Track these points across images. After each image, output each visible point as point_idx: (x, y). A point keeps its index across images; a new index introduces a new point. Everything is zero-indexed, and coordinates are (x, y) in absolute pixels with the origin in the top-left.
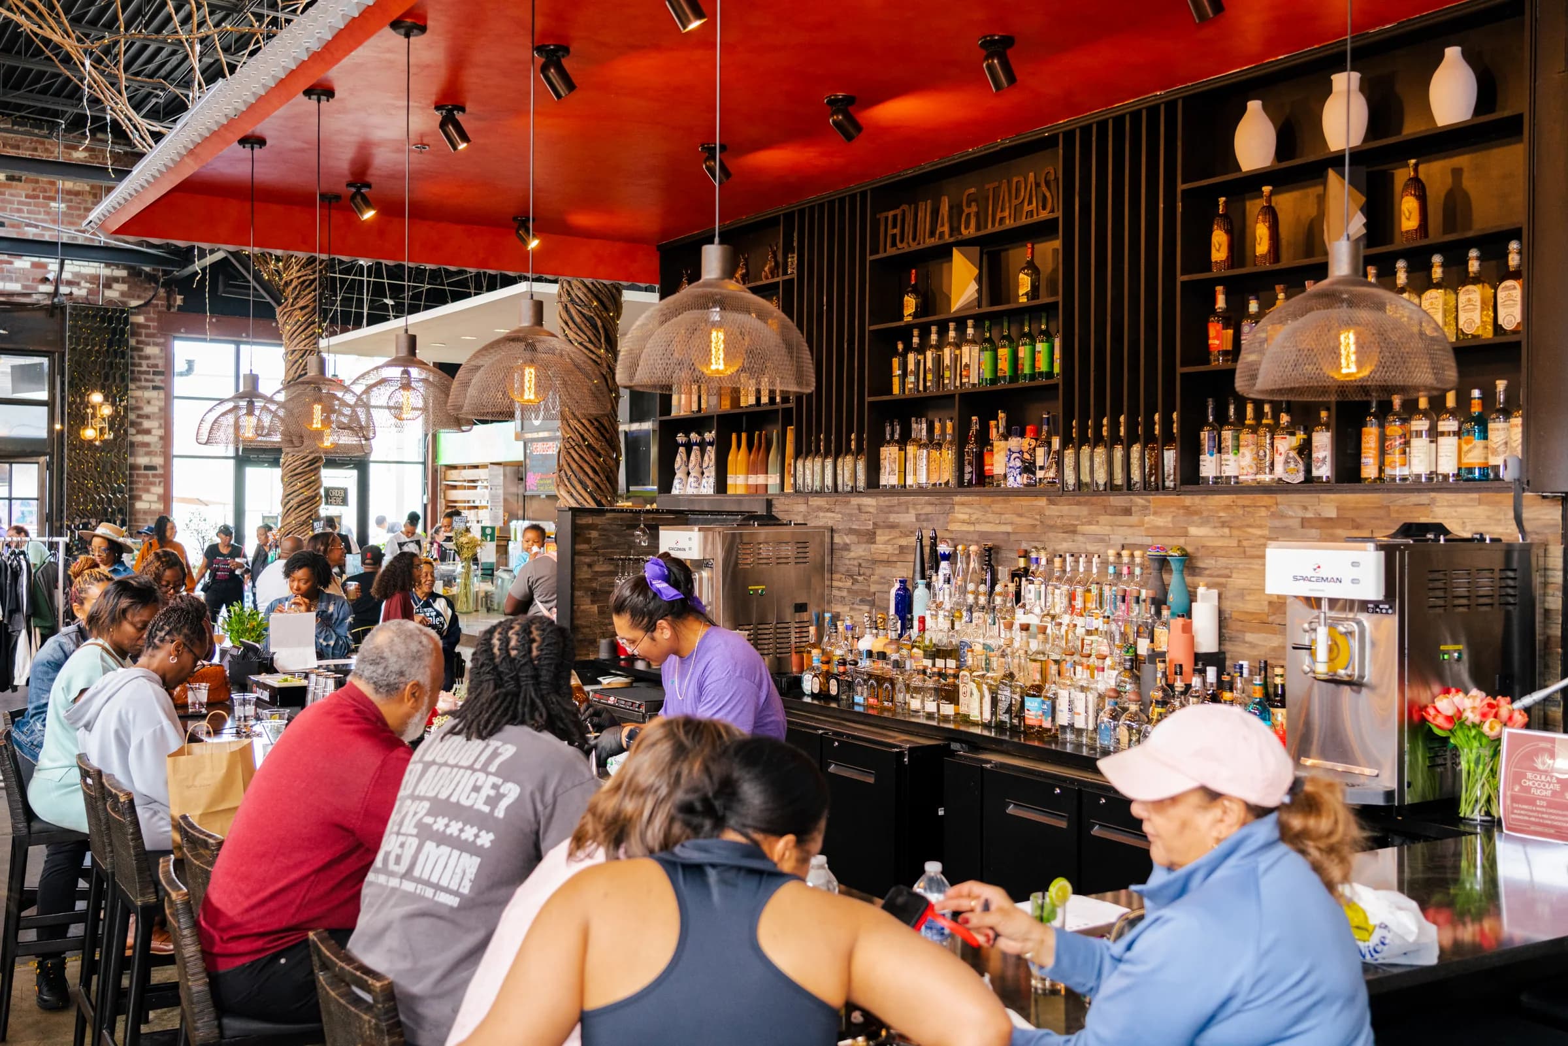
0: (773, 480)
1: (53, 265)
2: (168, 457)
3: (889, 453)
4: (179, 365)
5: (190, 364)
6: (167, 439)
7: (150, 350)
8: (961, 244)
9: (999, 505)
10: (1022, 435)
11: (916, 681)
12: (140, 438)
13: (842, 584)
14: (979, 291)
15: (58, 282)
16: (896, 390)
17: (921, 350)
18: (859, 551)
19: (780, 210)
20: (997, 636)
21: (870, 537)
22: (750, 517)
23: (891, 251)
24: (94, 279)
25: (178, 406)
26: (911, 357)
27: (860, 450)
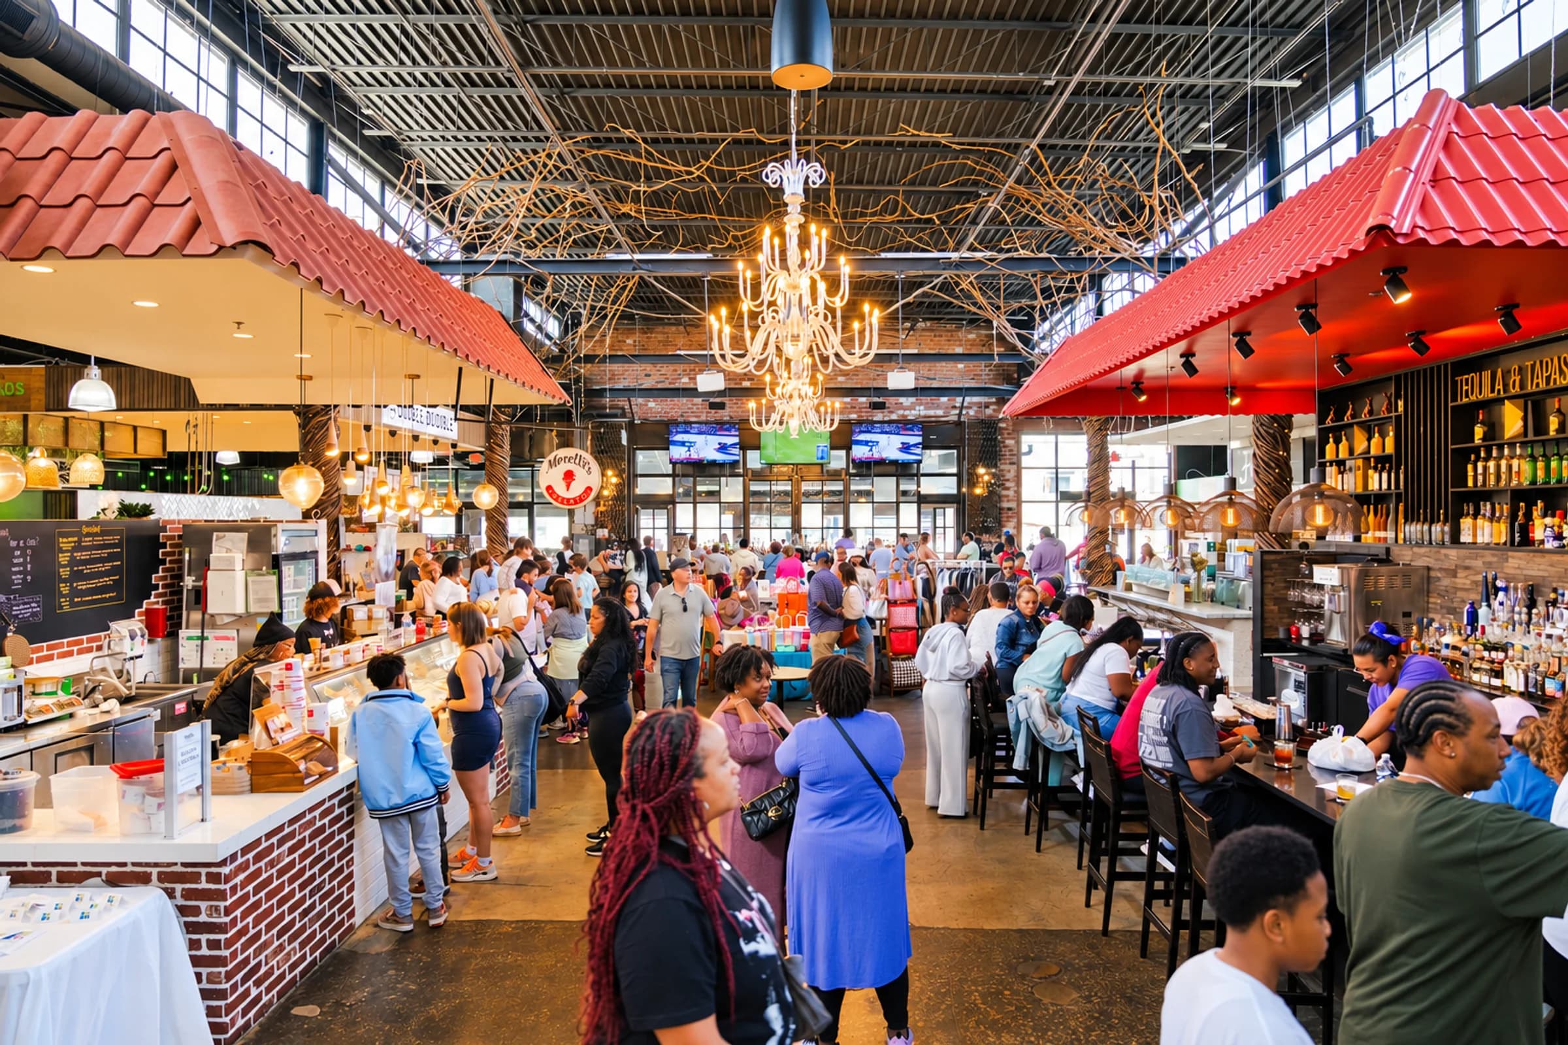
0: (1390, 535)
1: (959, 399)
2: (1019, 502)
3: (1466, 523)
4: (1024, 449)
5: (1030, 447)
6: (1018, 493)
7: (1008, 442)
8: (1510, 398)
9: (1538, 559)
10: (1553, 516)
11: (1477, 665)
12: (1004, 493)
13: (1435, 600)
14: (1525, 426)
15: (962, 408)
16: (1470, 483)
17: (1487, 459)
18: (1446, 582)
19: (1393, 374)
20: (1531, 641)
21: (1453, 573)
22: (1375, 559)
23: (1465, 400)
24: (979, 405)
25: (1025, 474)
26: (1480, 465)
27: (1446, 521)
